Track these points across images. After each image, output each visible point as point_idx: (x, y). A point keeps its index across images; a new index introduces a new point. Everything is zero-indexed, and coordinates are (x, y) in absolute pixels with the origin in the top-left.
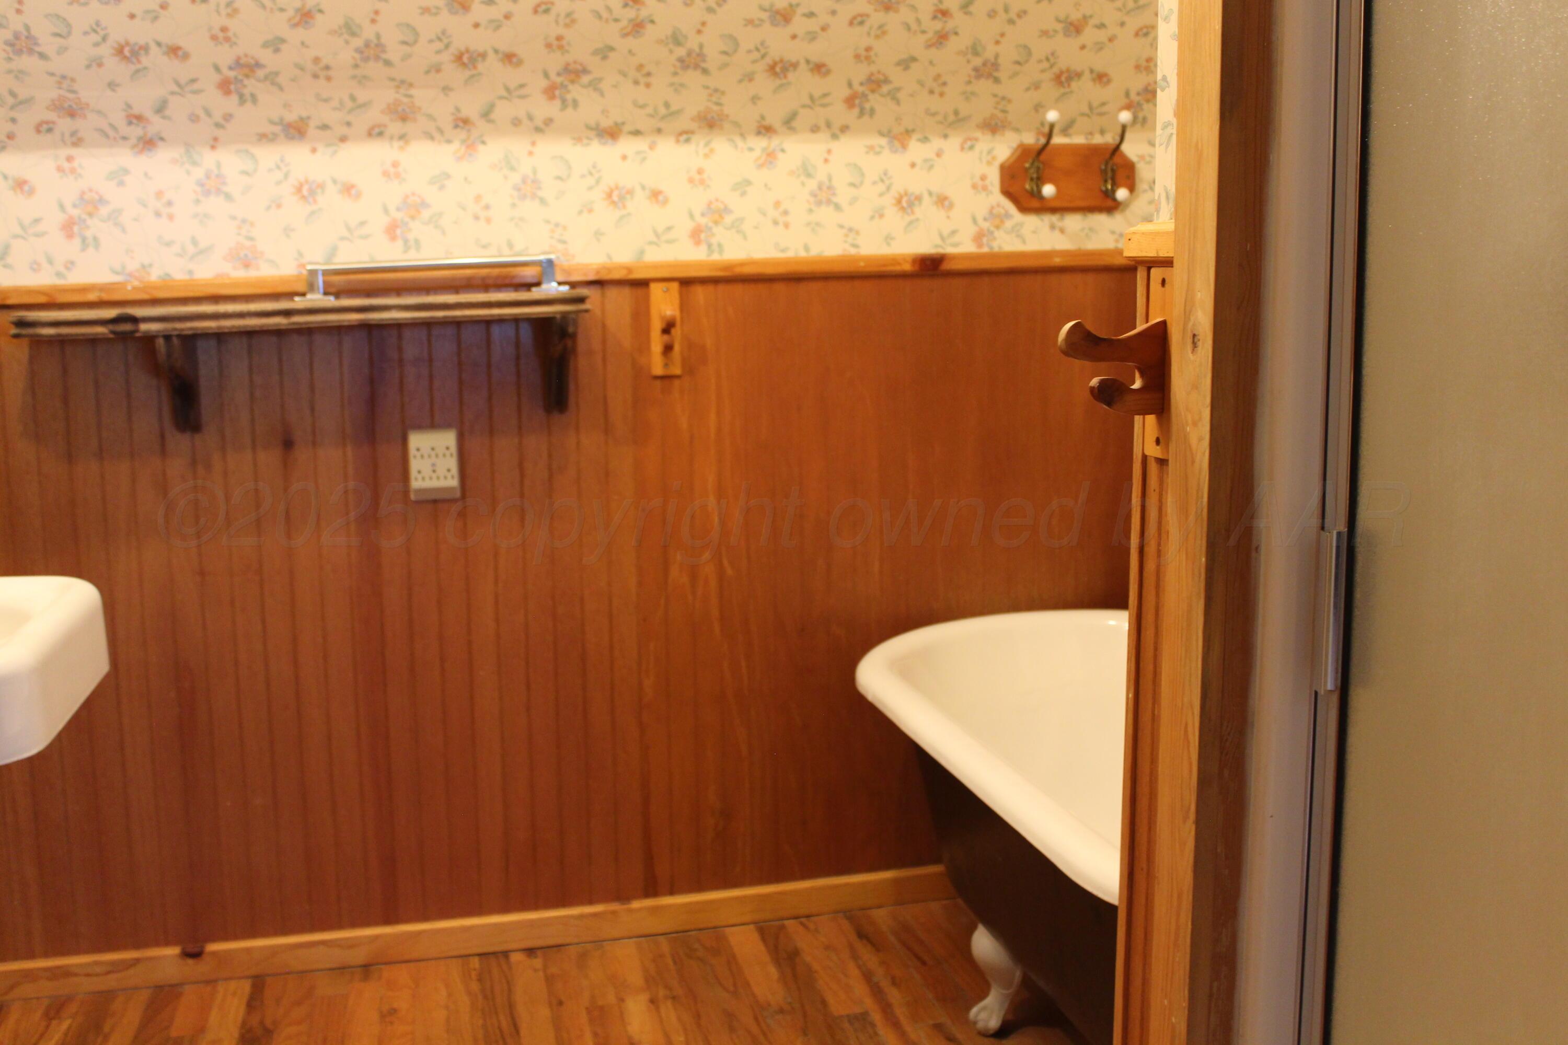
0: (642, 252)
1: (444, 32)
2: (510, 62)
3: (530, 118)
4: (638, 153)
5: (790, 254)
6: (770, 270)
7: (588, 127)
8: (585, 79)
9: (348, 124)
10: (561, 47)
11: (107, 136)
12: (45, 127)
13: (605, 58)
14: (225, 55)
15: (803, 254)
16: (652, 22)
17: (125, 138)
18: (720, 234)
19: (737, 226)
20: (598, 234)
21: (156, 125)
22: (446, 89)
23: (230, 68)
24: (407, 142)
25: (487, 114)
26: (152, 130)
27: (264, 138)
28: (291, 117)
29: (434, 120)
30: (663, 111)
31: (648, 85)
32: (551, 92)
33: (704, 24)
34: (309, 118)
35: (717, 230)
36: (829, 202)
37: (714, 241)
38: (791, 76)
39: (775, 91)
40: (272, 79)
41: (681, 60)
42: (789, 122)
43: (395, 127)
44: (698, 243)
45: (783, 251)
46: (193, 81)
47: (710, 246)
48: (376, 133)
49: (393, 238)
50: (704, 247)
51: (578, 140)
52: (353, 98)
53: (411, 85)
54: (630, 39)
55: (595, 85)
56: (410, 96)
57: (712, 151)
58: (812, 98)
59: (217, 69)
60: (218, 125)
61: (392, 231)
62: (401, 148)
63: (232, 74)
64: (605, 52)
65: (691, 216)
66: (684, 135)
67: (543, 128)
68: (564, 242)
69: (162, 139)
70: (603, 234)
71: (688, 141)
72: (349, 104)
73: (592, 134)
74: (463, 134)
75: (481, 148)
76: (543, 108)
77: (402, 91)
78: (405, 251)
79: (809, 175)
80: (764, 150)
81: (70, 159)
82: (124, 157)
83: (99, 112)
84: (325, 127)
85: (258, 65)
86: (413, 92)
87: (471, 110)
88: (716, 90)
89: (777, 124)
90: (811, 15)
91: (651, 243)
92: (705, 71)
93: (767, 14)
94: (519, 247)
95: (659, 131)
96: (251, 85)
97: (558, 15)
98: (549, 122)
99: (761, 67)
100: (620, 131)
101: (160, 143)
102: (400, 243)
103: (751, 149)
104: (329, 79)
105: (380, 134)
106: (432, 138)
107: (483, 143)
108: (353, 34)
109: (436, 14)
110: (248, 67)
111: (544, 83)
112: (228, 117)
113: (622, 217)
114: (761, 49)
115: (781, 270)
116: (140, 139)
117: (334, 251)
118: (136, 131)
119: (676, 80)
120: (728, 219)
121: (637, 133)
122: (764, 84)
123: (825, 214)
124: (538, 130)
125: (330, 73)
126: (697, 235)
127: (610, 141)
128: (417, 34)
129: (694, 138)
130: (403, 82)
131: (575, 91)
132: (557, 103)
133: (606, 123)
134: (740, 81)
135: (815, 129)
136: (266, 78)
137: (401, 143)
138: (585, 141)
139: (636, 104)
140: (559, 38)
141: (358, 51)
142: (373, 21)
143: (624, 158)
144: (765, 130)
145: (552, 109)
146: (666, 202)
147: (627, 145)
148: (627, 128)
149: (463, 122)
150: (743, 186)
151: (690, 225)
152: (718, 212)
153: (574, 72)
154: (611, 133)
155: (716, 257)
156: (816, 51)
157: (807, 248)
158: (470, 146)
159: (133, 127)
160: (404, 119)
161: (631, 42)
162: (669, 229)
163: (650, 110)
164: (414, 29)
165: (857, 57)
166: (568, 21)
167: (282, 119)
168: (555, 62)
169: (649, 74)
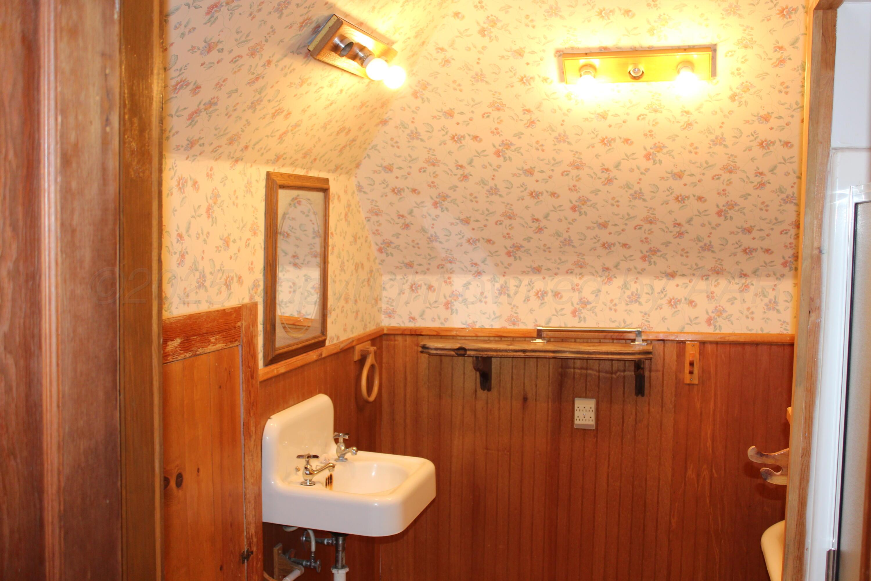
0: (683, 328)
1: (597, 236)
2: (626, 247)
3: (635, 268)
4: (684, 284)
5: (754, 332)
6: (742, 340)
7: (661, 273)
8: (659, 254)
9: (558, 268)
10: (647, 242)
11: (464, 270)
12: (441, 266)
13: (667, 246)
14: (509, 243)
15: (760, 332)
16: (687, 232)
17: (470, 271)
18: (720, 321)
19: (728, 318)
20: (664, 319)
21: (482, 267)
22: (599, 257)
23: (511, 247)
24: (583, 276)
25: (616, 266)
26: (480, 269)
27: (524, 272)
28: (535, 265)
29: (594, 268)
30: (695, 267)
31: (687, 257)
32: (644, 258)
33: (711, 233)
34: (542, 266)
35: (719, 320)
36: (774, 309)
37: (717, 324)
38: (754, 254)
39: (747, 260)
40: (527, 251)
41: (701, 247)
42: (755, 272)
43: (578, 270)
44: (710, 325)
45: (750, 330)
46: (496, 252)
47: (715, 326)
48: (569, 272)
49: (575, 316)
50: (712, 327)
51: (657, 277)
52: (560, 259)
53: (584, 255)
54: (678, 239)
55: (664, 256)
56: (584, 259)
57: (718, 284)
58: (765, 263)
59: (506, 248)
60: (506, 268)
61: (574, 313)
62: (580, 278)
63: (511, 249)
64: (667, 244)
65: (707, 312)
66: (705, 277)
67: (641, 272)
68: (649, 322)
69: (484, 272)
70: (666, 319)
71: (707, 279)
72: (559, 261)
73: (663, 275)
74: (606, 274)
75: (614, 279)
76: (641, 265)
77: (580, 257)
78: (579, 322)
79: (765, 296)
80: (743, 284)
81: (449, 278)
82: (469, 278)
83: (461, 262)
84: (549, 269)
85: (521, 246)
86: (584, 257)
87: (610, 264)
88: (719, 259)
89: (749, 272)
90: (761, 230)
91: (688, 324)
92: (713, 252)
93: (740, 230)
94: (628, 322)
95: (694, 275)
96: (519, 254)
97: (645, 230)
98: (643, 270)
99: (739, 250)
100: (676, 274)
101: (483, 273)
102: (577, 318)
103: (737, 284)
104: (550, 252)
105: (572, 273)
106: (594, 275)
107: (615, 277)
108: (559, 236)
109: (593, 229)
110: (518, 247)
111: (641, 255)
112: (510, 265)
113: (675, 312)
114: (739, 244)
115: (748, 339)
116: (476, 272)
117: (549, 320)
118: (474, 269)
119: (700, 255)
120: (724, 315)
121: (683, 275)
122: (741, 257)
123: (772, 314)
124: (639, 273)
125: (551, 250)
126: (709, 321)
127: (671, 278)
128: (586, 237)
129: (710, 278)
130: (580, 254)
131: (655, 258)
132: (647, 263)
133: (669, 271)
134: (730, 256)
135: (768, 276)
136: (525, 251)
137: (580, 276)
138: (660, 278)
139: (682, 264)
140: (646, 238)
141: (561, 242)
142: (567, 231)
143: (677, 286)
144: (744, 275)
145: (645, 265)
146: (696, 305)
147: (679, 280)
148: (678, 273)
149: (606, 269)
150: (732, 300)
151: (706, 317)
152: (719, 312)
153: (654, 251)
154: (672, 275)
155: (718, 331)
156: (766, 244)
157: (762, 329)
158: (610, 279)
159: (473, 267)
160: (581, 267)
161: (678, 240)
162: (697, 318)
163: (689, 266)
164: (584, 234)
165: (786, 246)
166: (649, 232)
167: (531, 266)
168: (645, 247)
169: (687, 252)
